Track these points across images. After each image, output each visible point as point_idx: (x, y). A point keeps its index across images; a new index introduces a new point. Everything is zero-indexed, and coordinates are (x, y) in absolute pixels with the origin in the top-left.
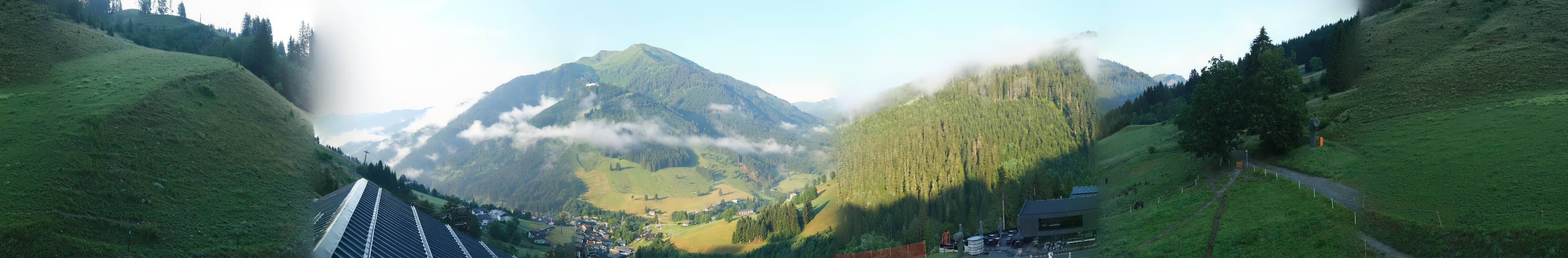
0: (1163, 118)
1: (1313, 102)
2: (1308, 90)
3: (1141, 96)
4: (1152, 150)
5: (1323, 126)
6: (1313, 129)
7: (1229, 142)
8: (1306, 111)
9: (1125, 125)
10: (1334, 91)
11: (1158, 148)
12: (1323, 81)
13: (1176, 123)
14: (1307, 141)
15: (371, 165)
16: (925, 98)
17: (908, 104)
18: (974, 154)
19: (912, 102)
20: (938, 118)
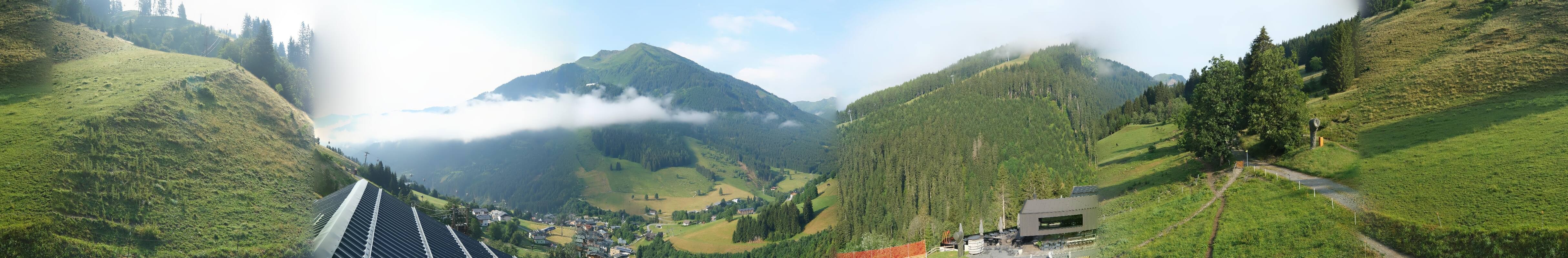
0: (1162, 118)
2: (1309, 89)
3: (1141, 96)
4: (1152, 150)
5: (1323, 126)
6: (1314, 130)
7: (1230, 142)
8: (1305, 112)
9: (1124, 124)
10: (1334, 90)
11: (1157, 147)
13: (1178, 122)
14: (1308, 143)
15: (371, 165)
16: (926, 97)
17: (909, 103)
18: (975, 153)
19: (912, 101)
20: (938, 117)
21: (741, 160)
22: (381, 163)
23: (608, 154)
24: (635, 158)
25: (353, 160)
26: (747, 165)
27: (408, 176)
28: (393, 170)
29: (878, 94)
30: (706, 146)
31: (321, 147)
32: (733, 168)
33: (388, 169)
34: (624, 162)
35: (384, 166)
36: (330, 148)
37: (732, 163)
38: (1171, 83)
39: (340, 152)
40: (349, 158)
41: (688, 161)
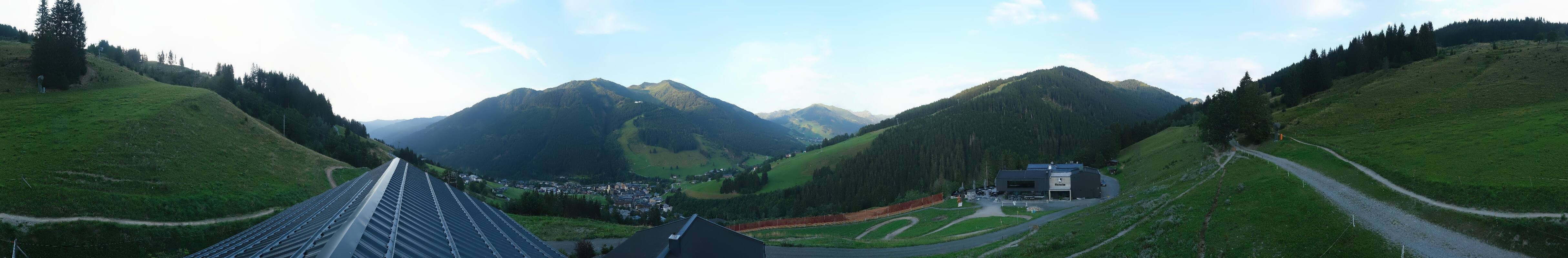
0: (1190, 123)
1: (1276, 113)
2: (1274, 106)
3: (1177, 110)
4: (1184, 142)
5: (1282, 127)
6: (1277, 129)
7: (1228, 136)
8: (1272, 119)
9: (1167, 127)
10: (1289, 106)
11: (1187, 140)
12: (1283, 101)
13: (1199, 126)
14: (1273, 136)
15: (402, 149)
16: (943, 111)
17: (933, 115)
18: (971, 144)
19: (935, 113)
20: (950, 123)
21: (725, 147)
22: (408, 148)
23: (648, 144)
24: (665, 146)
25: (391, 146)
26: (728, 150)
27: (423, 155)
28: (414, 152)
29: (915, 109)
30: (705, 139)
31: (370, 139)
32: (720, 151)
33: (412, 152)
34: (658, 149)
35: (409, 149)
36: (376, 140)
37: (720, 148)
38: (1195, 103)
39: (383, 142)
40: (388, 145)
41: (694, 147)
